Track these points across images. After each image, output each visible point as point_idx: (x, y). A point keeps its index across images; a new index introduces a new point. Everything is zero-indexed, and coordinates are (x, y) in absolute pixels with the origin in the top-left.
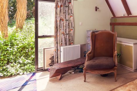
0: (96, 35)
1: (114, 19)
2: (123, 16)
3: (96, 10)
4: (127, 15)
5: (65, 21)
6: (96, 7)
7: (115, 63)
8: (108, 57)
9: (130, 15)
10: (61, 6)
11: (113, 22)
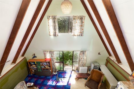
5: (82, 59)
10: (82, 54)
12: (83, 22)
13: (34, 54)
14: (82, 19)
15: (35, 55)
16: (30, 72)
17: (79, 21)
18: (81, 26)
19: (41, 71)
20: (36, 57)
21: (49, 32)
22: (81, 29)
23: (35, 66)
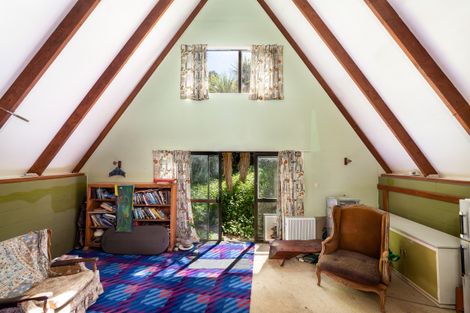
0: (342, 212)
1: (386, 178)
2: (410, 174)
3: (346, 163)
4: (422, 176)
5: (291, 182)
6: (346, 159)
7: (381, 276)
8: (366, 257)
9: (431, 176)
10: (286, 162)
11: (385, 184)
12: (279, 62)
13: (120, 162)
14: (276, 51)
15: (119, 166)
16: (84, 239)
17: (268, 59)
18: (276, 69)
19: (129, 231)
20: (123, 174)
21: (182, 88)
22: (276, 80)
23: (110, 209)
